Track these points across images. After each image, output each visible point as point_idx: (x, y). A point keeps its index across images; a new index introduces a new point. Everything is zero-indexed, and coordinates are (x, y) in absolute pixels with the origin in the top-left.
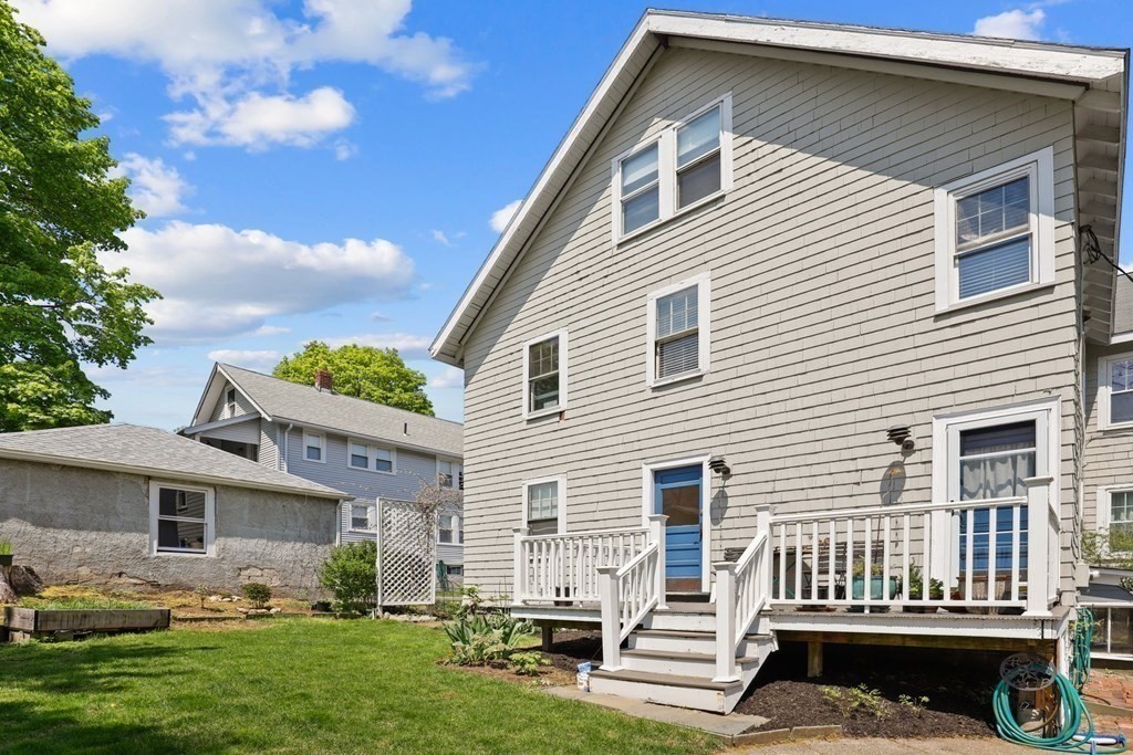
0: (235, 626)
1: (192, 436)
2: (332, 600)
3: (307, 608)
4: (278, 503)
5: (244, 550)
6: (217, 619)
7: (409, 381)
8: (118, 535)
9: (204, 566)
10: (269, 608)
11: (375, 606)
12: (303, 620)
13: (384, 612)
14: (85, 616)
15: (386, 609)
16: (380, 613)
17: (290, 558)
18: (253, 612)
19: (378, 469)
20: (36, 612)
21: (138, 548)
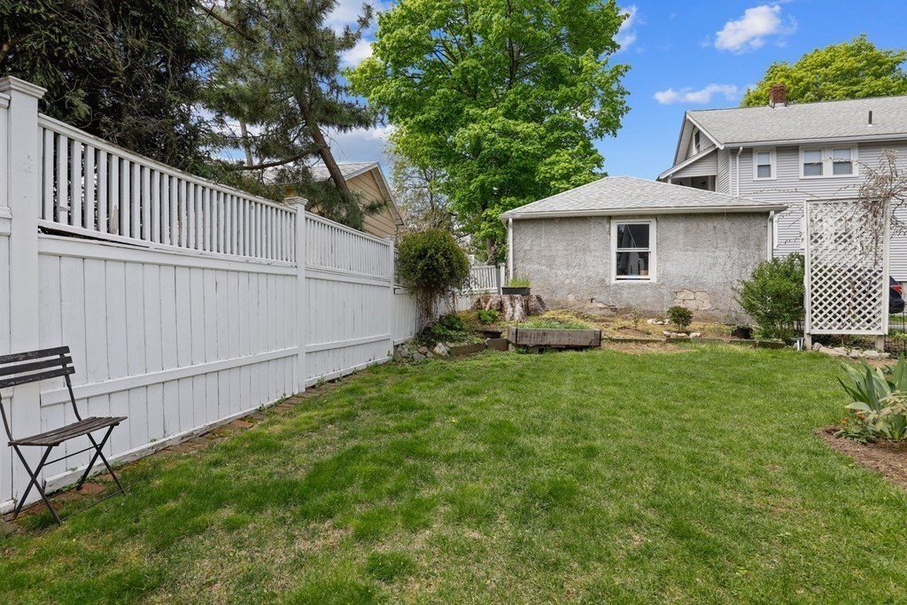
0: (654, 350)
1: (665, 180)
2: (754, 325)
3: (728, 334)
4: (709, 224)
5: (681, 274)
6: (642, 341)
7: (881, 65)
8: (591, 268)
9: (648, 291)
10: (688, 333)
11: (800, 333)
12: (720, 346)
13: (813, 342)
14: (544, 334)
15: (816, 339)
16: (808, 341)
17: (720, 280)
18: (673, 335)
19: (834, 173)
20: (517, 330)
21: (603, 277)
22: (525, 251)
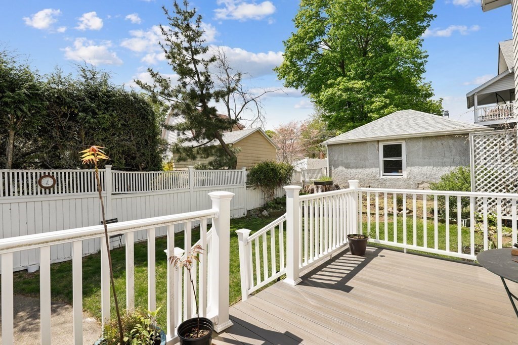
4: (438, 142)
5: (420, 173)
8: (368, 169)
9: (401, 183)
21: (375, 174)
22: (335, 160)
